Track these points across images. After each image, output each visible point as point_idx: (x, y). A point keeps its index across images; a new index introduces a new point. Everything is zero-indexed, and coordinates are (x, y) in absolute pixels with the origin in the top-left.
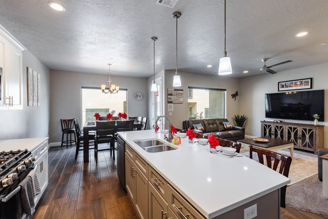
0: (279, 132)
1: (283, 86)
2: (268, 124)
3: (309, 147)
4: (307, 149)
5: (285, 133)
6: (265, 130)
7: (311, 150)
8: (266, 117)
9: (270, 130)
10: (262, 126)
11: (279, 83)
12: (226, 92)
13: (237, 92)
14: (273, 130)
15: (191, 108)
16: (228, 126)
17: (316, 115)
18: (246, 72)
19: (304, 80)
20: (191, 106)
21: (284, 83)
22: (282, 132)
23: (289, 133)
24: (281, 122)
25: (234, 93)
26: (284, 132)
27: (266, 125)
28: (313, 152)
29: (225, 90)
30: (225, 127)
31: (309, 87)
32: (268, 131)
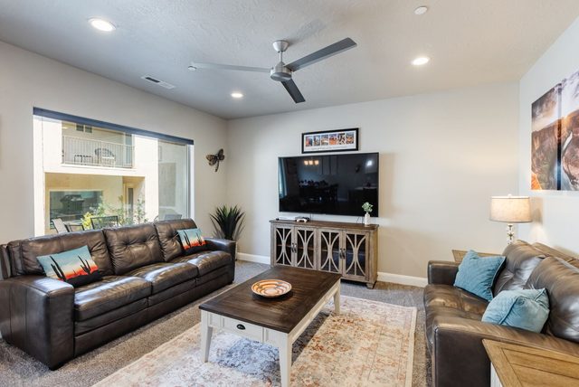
0: (305, 244)
1: (310, 143)
2: (284, 227)
3: (359, 273)
4: (355, 277)
5: (317, 245)
6: (279, 241)
7: (362, 279)
8: (281, 210)
9: (289, 241)
10: (272, 232)
11: (303, 135)
12: (192, 146)
13: (222, 151)
14: (294, 240)
15: (131, 191)
16: (194, 240)
17: (367, 204)
18: (237, 95)
19: (346, 132)
20: (131, 185)
21: (312, 137)
22: (311, 244)
23: (324, 245)
24: (308, 220)
25: (215, 152)
26: (315, 244)
27: (281, 230)
28: (364, 284)
29: (191, 142)
30: (185, 244)
31: (354, 146)
32: (284, 242)
